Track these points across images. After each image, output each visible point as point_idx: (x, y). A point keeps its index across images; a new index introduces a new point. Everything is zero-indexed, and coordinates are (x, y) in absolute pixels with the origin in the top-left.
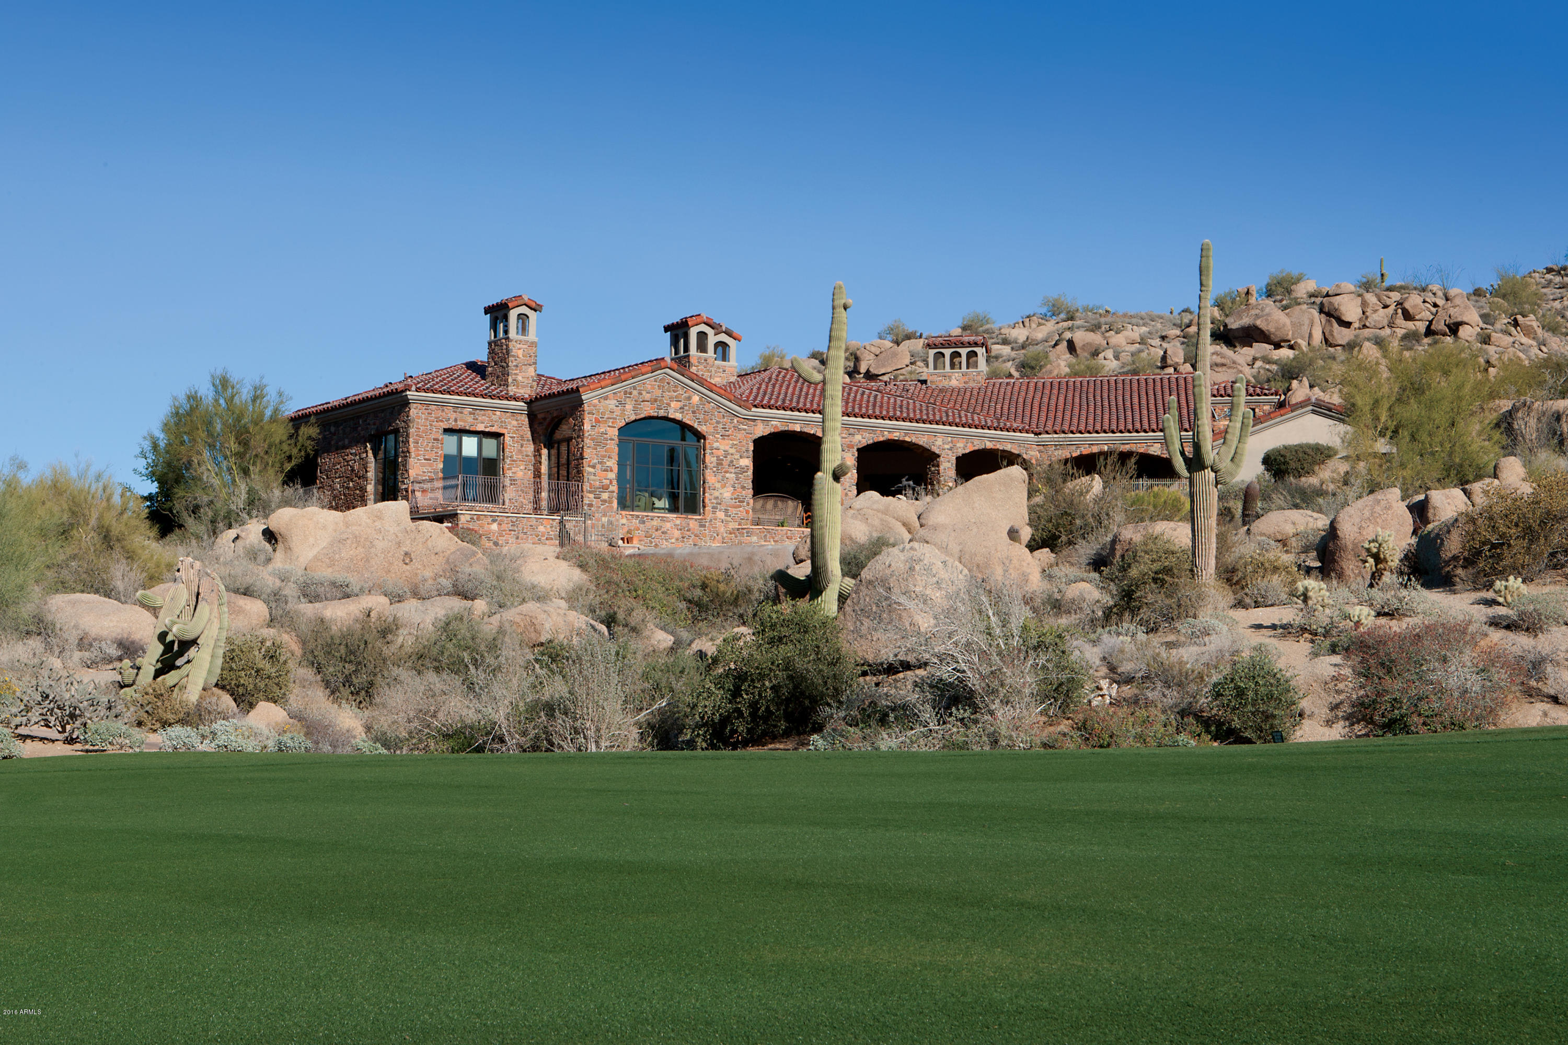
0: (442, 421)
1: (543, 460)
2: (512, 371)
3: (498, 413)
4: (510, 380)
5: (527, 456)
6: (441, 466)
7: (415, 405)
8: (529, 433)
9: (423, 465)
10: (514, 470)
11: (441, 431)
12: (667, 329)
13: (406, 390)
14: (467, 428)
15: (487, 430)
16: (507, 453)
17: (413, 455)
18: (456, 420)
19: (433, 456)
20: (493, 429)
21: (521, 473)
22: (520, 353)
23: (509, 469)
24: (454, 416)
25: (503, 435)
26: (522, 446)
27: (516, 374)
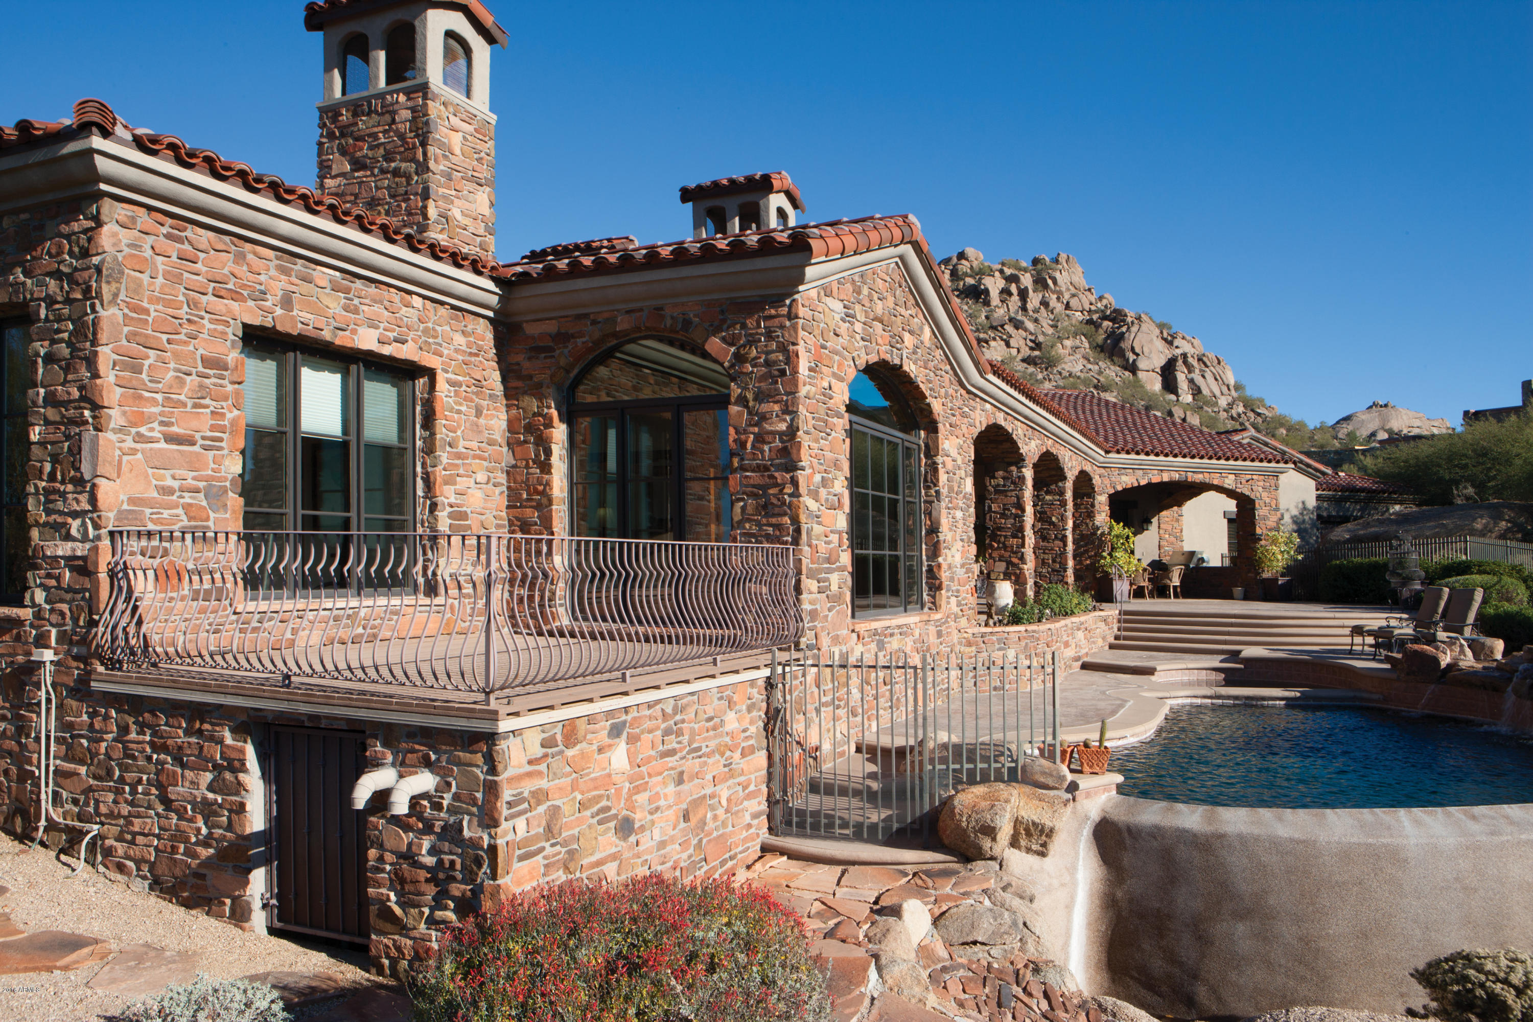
0: (235, 296)
1: (555, 459)
2: (439, 188)
3: (417, 301)
4: (432, 212)
5: (491, 443)
6: (234, 466)
7: (122, 211)
8: (497, 376)
9: (160, 464)
10: (462, 483)
11: (234, 331)
12: (687, 195)
13: (84, 129)
14: (327, 335)
15: (386, 350)
16: (442, 433)
17: (115, 416)
18: (287, 302)
19: (202, 425)
20: (406, 352)
21: (479, 494)
22: (456, 140)
23: (449, 481)
24: (278, 285)
25: (431, 374)
26: (479, 413)
27: (445, 198)
